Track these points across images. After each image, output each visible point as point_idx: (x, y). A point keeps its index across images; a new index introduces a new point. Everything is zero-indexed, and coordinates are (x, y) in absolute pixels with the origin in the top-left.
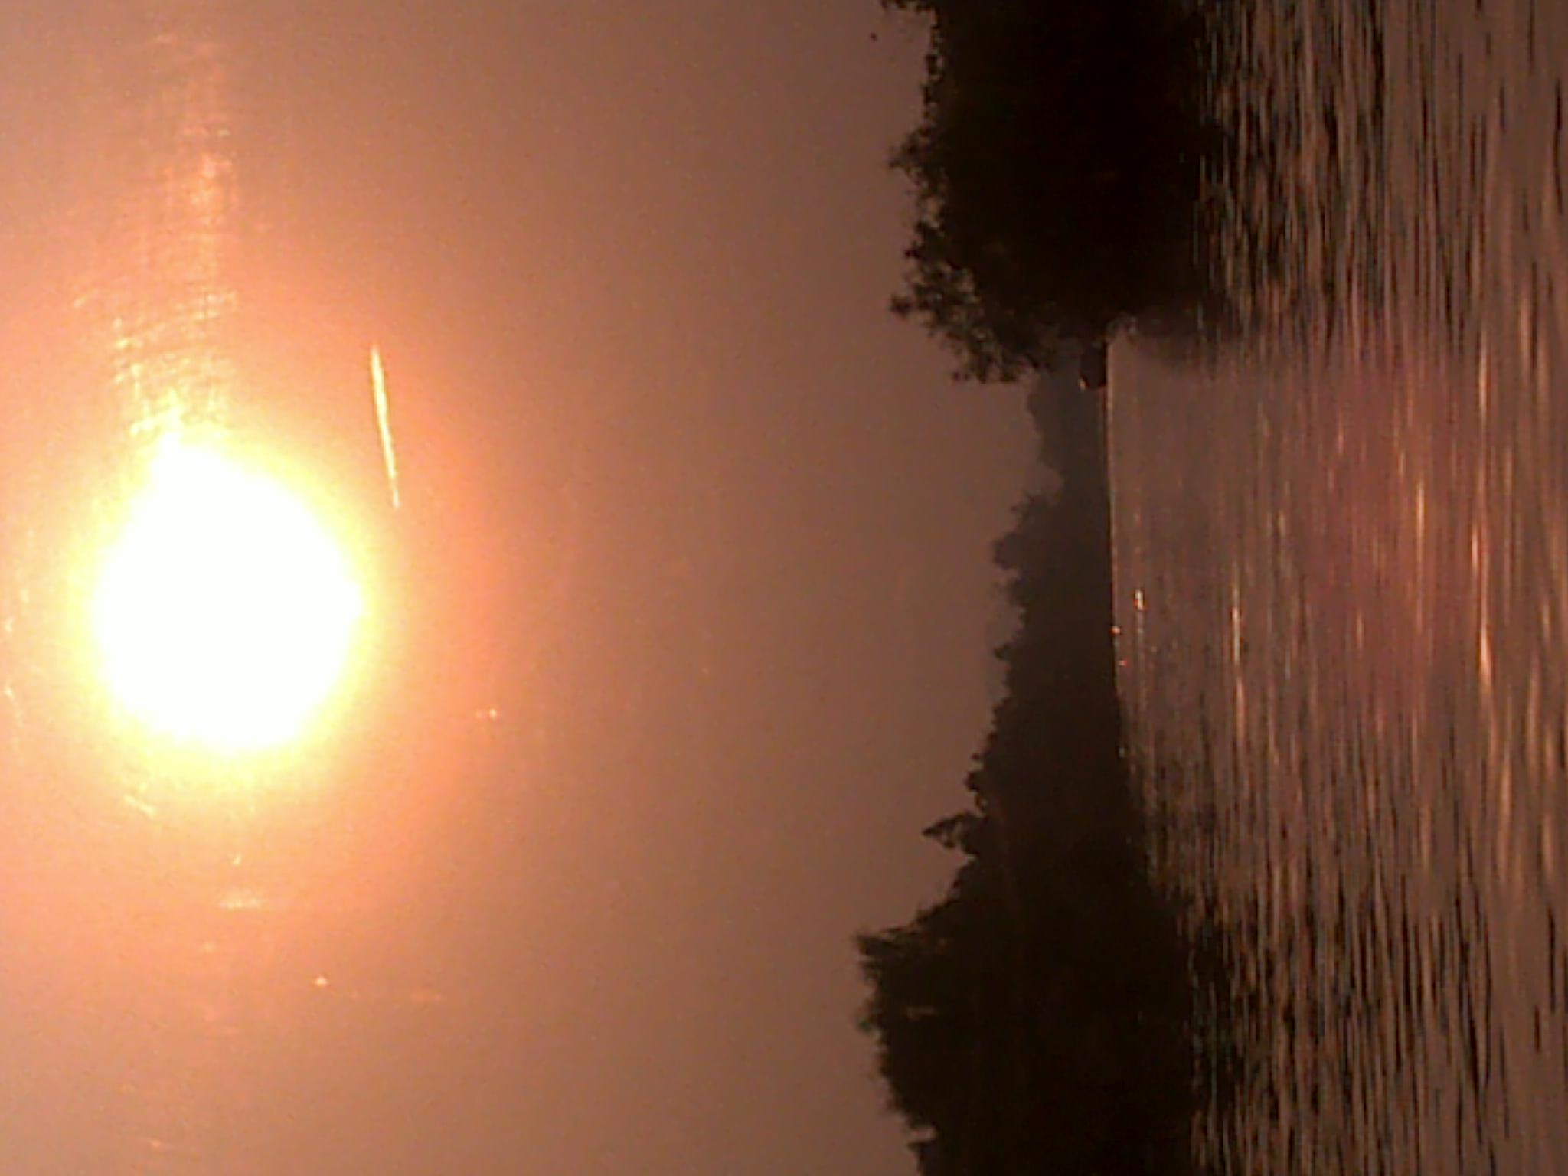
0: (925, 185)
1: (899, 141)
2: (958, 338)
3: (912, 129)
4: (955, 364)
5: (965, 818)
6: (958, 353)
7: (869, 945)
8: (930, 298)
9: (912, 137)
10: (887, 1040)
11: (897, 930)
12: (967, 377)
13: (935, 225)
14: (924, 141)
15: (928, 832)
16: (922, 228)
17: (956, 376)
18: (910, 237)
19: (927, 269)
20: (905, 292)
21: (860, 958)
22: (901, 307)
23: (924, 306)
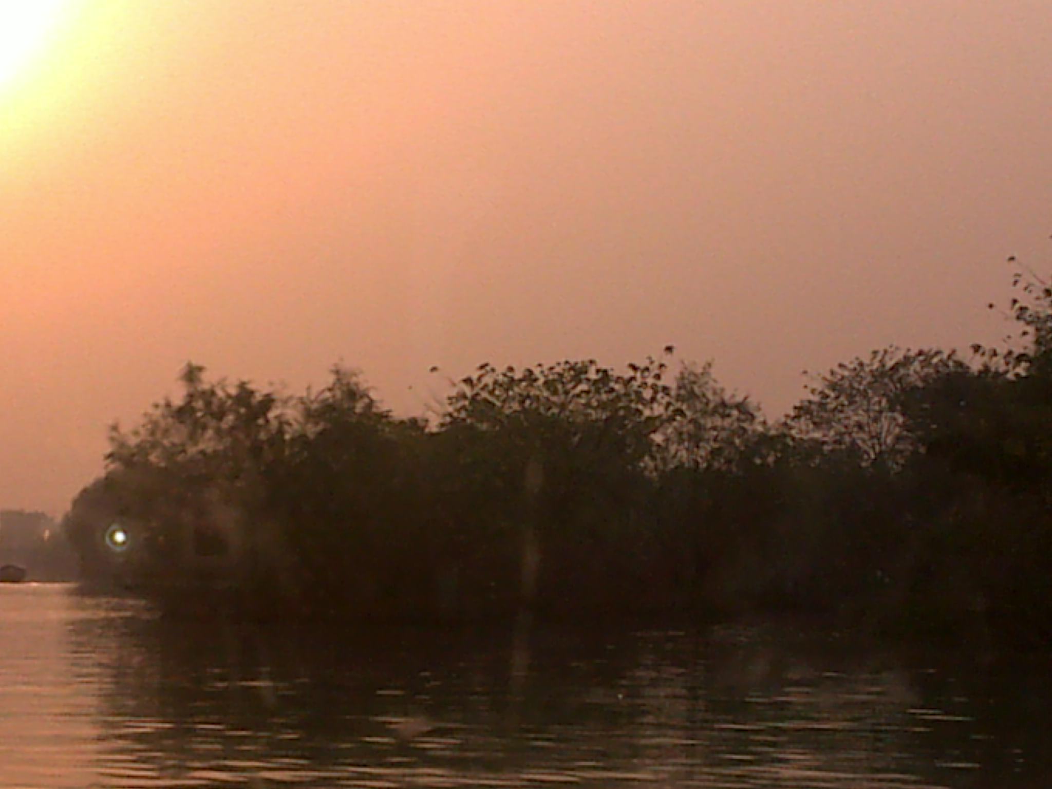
0: (315, 406)
1: (364, 381)
2: (153, 433)
3: (372, 395)
4: (126, 429)
6: (136, 433)
8: (199, 404)
9: (365, 395)
12: (112, 439)
13: (271, 415)
14: (359, 407)
16: (268, 402)
17: (115, 428)
18: (261, 388)
19: (229, 402)
20: (207, 380)
22: (192, 374)
23: (191, 397)
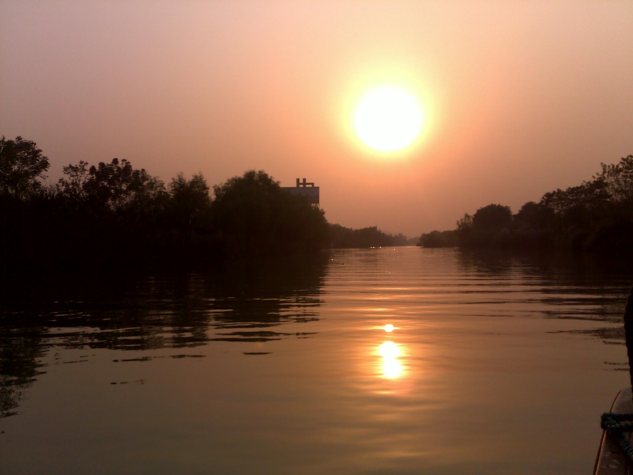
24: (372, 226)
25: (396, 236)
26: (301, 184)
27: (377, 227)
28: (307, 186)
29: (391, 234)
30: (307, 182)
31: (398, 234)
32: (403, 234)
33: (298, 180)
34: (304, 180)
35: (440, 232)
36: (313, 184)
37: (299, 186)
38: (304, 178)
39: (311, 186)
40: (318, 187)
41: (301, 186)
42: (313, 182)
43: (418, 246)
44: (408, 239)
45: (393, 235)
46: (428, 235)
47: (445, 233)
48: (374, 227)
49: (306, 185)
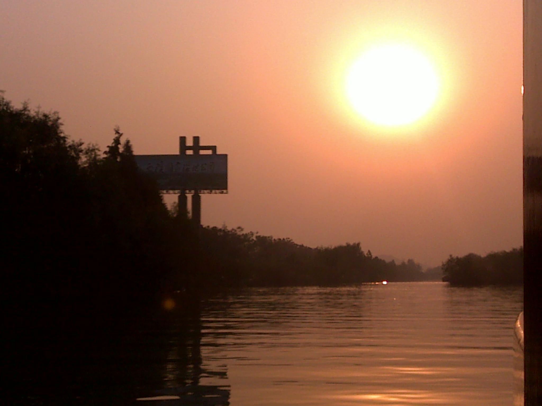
5: (371, 256)
7: (358, 244)
10: (345, 247)
11: (361, 248)
15: (369, 251)
21: (357, 243)
24: (351, 243)
25: (403, 264)
26: (190, 148)
27: (361, 245)
28: (202, 152)
29: (393, 261)
30: (202, 144)
31: (406, 261)
32: (416, 261)
33: (183, 140)
34: (196, 139)
35: (480, 257)
36: (214, 148)
37: (185, 153)
38: (196, 135)
39: (210, 152)
40: (226, 156)
41: (190, 152)
42: (214, 145)
43: (444, 281)
44: (424, 270)
45: (398, 263)
46: (459, 260)
47: (493, 257)
48: (354, 244)
49: (199, 150)
